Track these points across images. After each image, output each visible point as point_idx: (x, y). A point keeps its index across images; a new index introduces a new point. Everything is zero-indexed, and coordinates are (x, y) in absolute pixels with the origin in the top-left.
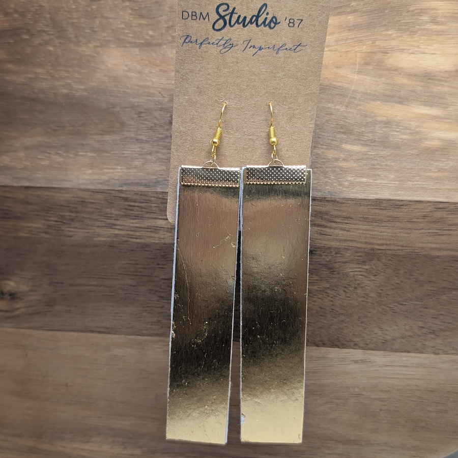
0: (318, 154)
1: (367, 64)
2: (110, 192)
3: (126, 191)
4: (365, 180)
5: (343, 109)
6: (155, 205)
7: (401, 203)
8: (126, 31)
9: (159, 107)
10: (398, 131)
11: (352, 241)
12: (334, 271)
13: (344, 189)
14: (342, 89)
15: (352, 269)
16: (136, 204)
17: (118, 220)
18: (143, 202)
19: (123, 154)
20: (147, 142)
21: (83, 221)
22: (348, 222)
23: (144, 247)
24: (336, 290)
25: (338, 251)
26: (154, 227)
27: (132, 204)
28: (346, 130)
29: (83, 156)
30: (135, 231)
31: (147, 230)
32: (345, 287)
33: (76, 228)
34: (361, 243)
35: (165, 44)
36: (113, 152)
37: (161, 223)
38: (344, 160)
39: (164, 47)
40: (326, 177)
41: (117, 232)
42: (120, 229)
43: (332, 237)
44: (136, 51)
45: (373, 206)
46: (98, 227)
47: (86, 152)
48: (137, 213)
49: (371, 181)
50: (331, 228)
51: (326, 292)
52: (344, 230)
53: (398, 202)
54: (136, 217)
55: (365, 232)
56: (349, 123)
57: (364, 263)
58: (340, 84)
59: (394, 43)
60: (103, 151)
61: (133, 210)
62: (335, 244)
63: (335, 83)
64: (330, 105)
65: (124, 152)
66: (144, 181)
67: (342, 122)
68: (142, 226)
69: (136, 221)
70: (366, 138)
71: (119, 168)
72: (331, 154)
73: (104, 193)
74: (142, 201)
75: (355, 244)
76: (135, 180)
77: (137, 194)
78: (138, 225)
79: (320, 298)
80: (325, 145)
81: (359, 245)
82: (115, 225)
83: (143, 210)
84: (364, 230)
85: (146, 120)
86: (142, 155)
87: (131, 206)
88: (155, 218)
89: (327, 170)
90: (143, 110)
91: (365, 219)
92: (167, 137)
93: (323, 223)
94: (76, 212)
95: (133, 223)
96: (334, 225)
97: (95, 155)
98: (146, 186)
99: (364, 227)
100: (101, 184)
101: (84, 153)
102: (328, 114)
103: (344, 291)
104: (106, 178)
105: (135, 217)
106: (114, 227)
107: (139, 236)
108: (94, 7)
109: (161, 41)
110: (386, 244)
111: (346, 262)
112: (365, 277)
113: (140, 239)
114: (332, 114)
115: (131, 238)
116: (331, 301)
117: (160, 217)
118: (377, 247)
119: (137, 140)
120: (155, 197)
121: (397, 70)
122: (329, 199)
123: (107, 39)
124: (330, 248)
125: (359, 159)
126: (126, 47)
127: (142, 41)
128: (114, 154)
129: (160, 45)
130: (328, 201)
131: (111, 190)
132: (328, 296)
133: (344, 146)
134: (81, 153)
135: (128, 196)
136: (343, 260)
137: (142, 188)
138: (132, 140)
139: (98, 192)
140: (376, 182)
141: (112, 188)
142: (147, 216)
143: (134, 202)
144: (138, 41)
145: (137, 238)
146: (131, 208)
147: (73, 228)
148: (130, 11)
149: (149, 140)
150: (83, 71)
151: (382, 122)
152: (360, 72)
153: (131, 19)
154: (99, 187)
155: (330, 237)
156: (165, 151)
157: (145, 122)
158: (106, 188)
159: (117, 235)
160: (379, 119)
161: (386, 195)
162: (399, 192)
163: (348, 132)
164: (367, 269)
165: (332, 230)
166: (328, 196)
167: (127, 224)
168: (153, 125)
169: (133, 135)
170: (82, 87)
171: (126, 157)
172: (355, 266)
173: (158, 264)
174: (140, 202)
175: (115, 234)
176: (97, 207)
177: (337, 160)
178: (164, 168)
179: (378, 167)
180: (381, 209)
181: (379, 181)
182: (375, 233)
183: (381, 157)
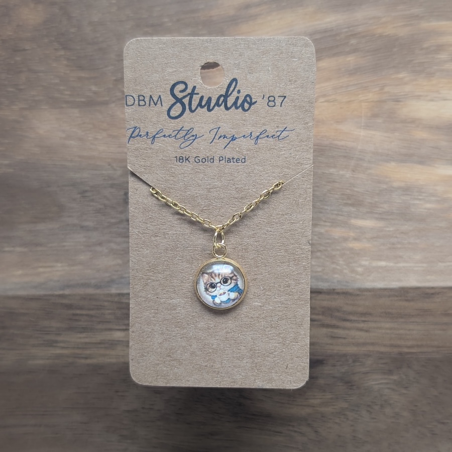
0: (321, 234)
1: (375, 116)
3: (69, 295)
4: (383, 264)
5: (348, 174)
6: (110, 311)
7: (432, 291)
8: (62, 88)
9: (110, 182)
10: (420, 199)
11: (373, 344)
12: (353, 386)
13: (358, 277)
14: (345, 150)
15: (377, 382)
16: (84, 312)
17: (60, 334)
18: (92, 309)
19: (64, 246)
20: (95, 229)
21: (12, 340)
22: (366, 319)
23: (97, 369)
24: (357, 411)
25: (356, 358)
26: (109, 340)
27: (78, 312)
28: (354, 202)
29: (10, 252)
30: (83, 348)
31: (100, 346)
32: (369, 406)
34: (385, 346)
35: (114, 102)
36: (51, 245)
37: (118, 335)
38: (356, 239)
39: (113, 105)
40: (333, 263)
41: (58, 351)
42: (63, 348)
43: (346, 340)
44: (75, 112)
45: (397, 297)
46: (34, 345)
47: (13, 247)
48: (85, 323)
49: (391, 264)
50: (344, 328)
51: (344, 415)
52: (361, 330)
53: (428, 291)
54: (84, 330)
55: (388, 331)
56: (357, 192)
57: (390, 372)
58: (342, 143)
59: (408, 88)
60: (37, 245)
61: (79, 321)
62: (352, 349)
63: (336, 142)
64: (332, 170)
65: (65, 244)
66: (93, 281)
67: (348, 191)
68: (93, 340)
69: (85, 334)
70: (381, 209)
71: (59, 265)
72: (337, 233)
73: (41, 300)
75: (377, 349)
76: (81, 280)
77: (85, 299)
78: (87, 340)
79: (336, 423)
80: (329, 222)
81: (382, 349)
82: (56, 342)
83: (94, 319)
84: (387, 329)
85: (93, 200)
86: (89, 246)
87: (77, 315)
88: (110, 330)
89: (334, 253)
90: (87, 188)
91: (389, 315)
92: (121, 222)
93: (334, 322)
94: (3, 328)
95: (80, 338)
96: (348, 324)
97: (25, 250)
98: (97, 287)
99: (388, 325)
100: (35, 287)
102: (329, 182)
103: (368, 411)
104: (41, 279)
106: (54, 345)
107: (90, 355)
108: (18, 59)
109: (107, 99)
110: (418, 346)
111: (367, 373)
112: (393, 390)
113: (90, 358)
114: (334, 182)
115: (79, 358)
116: (352, 426)
117: (117, 327)
118: (406, 350)
119: (82, 227)
120: (109, 301)
121: (413, 121)
122: (339, 291)
123: (37, 98)
124: (345, 355)
125: (374, 238)
126: (62, 108)
127: (83, 100)
129: (106, 103)
130: (338, 293)
131: (50, 295)
132: (348, 419)
133: (353, 221)
134: (7, 249)
135: (73, 302)
136: (364, 370)
137: (91, 291)
138: (75, 228)
139: (31, 299)
140: (397, 265)
141: (50, 293)
142: (100, 326)
143: (81, 308)
144: (77, 100)
145: (86, 358)
146: (78, 317)
148: (65, 62)
149: (98, 226)
150: (6, 141)
151: (399, 188)
152: (367, 127)
153: (68, 72)
154: (35, 292)
155: (343, 340)
156: (119, 240)
157: (92, 204)
158: (42, 292)
159: (59, 356)
160: (395, 184)
161: (412, 281)
162: (429, 277)
163: (357, 203)
164: (395, 380)
165: (346, 332)
166: (338, 287)
167: (73, 340)
168: (102, 207)
169: (76, 222)
170: (6, 162)
171: (67, 251)
172: (380, 376)
173: (117, 391)
174: (89, 309)
175: (57, 354)
177: (346, 239)
178: (119, 261)
179: (399, 246)
180: (407, 300)
181: (401, 265)
182: (401, 332)
183: (402, 233)
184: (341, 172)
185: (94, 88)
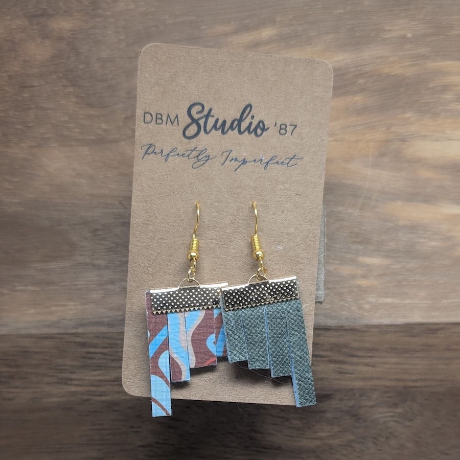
1: (382, 155)
2: (61, 336)
3: (83, 334)
4: (389, 300)
5: (356, 212)
7: (436, 327)
8: (71, 125)
9: (121, 221)
10: (425, 238)
11: (378, 378)
12: (360, 419)
13: (365, 314)
14: (353, 188)
15: (382, 414)
16: (97, 350)
17: (73, 373)
18: (106, 347)
19: (76, 285)
20: (107, 267)
21: (26, 378)
22: (373, 355)
23: (112, 406)
24: (363, 443)
25: (363, 393)
27: (92, 350)
28: (362, 240)
29: (21, 291)
30: (98, 386)
31: (114, 383)
32: (375, 438)
33: (17, 387)
34: (391, 380)
35: (124, 140)
36: (63, 284)
38: (364, 277)
39: (123, 143)
40: (342, 300)
41: (73, 389)
42: (77, 385)
43: (354, 375)
44: (85, 151)
45: (402, 332)
46: (48, 384)
47: (25, 286)
48: (99, 361)
49: (397, 301)
50: (352, 364)
51: (351, 446)
52: (368, 365)
53: (432, 327)
54: (99, 367)
55: (394, 366)
56: (365, 230)
57: (395, 405)
58: (350, 182)
59: (413, 129)
60: (49, 283)
61: (93, 358)
62: (358, 384)
63: (344, 181)
64: (340, 209)
65: (77, 283)
66: (106, 320)
67: (356, 229)
68: (107, 378)
69: (99, 372)
70: (387, 247)
71: (72, 304)
72: (346, 270)
73: (54, 338)
74: (106, 345)
75: (383, 383)
76: (93, 318)
77: (98, 337)
78: (101, 378)
80: (338, 260)
81: (388, 383)
82: (71, 380)
83: (108, 357)
84: (392, 364)
85: (104, 239)
86: (101, 285)
87: (91, 353)
89: (342, 290)
90: (99, 227)
91: (394, 350)
93: (341, 358)
94: (17, 366)
95: (95, 376)
96: (355, 360)
97: (38, 289)
98: (110, 325)
99: (393, 360)
100: (48, 326)
101: (24, 288)
102: (338, 220)
103: (374, 443)
104: (53, 318)
105: (97, 368)
106: (69, 382)
107: (104, 392)
108: (26, 95)
109: (117, 137)
110: (422, 380)
111: (373, 406)
112: (398, 422)
113: (105, 396)
114: (342, 220)
115: (94, 395)
116: (359, 457)
118: (410, 384)
119: (94, 265)
121: (420, 162)
123: (46, 136)
124: (352, 390)
125: (381, 275)
126: (72, 146)
127: (93, 138)
128: (63, 286)
129: (116, 141)
130: (346, 330)
131: (63, 334)
132: (354, 451)
133: (362, 259)
134: (19, 288)
135: (86, 340)
136: (370, 403)
137: (104, 329)
138: (87, 267)
139: (45, 338)
140: (403, 302)
141: (63, 331)
143: (95, 347)
144: (88, 138)
145: (101, 396)
146: (91, 355)
147: (14, 388)
148: (74, 99)
149: (110, 265)
150: (16, 180)
151: (405, 226)
152: (375, 166)
153: (77, 109)
154: (47, 331)
155: (350, 375)
157: (103, 242)
158: (54, 331)
159: (73, 394)
160: (402, 223)
161: (417, 317)
162: (433, 314)
164: (400, 413)
165: (354, 367)
166: (346, 324)
167: (87, 378)
168: (114, 245)
169: (88, 260)
170: (16, 201)
171: (79, 289)
172: (385, 410)
173: (132, 427)
174: (102, 347)
175: (71, 392)
176: (45, 357)
177: (353, 277)
179: (405, 283)
180: (412, 336)
181: (407, 301)
182: (407, 366)
183: (408, 270)
184: (349, 211)
185: (104, 126)
